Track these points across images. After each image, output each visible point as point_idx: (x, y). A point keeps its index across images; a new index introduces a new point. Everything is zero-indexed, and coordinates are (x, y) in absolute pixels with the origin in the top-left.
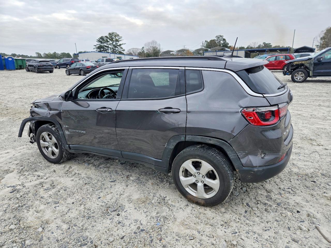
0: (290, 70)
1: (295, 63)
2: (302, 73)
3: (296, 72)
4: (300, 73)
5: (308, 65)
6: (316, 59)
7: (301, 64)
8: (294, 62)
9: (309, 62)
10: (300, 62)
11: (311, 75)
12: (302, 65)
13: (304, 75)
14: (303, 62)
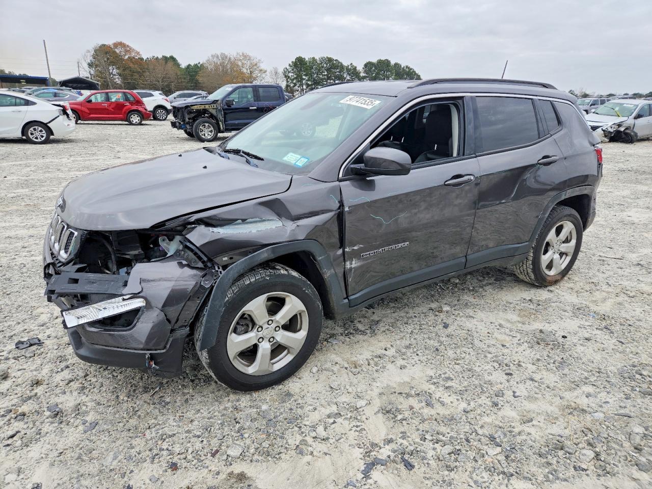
0: (187, 120)
1: (195, 107)
2: (210, 125)
3: (199, 124)
4: (207, 125)
5: (214, 112)
6: (224, 102)
7: (203, 109)
8: (194, 105)
9: (215, 107)
10: (203, 107)
11: (222, 128)
12: (205, 111)
13: (213, 129)
14: (207, 107)
